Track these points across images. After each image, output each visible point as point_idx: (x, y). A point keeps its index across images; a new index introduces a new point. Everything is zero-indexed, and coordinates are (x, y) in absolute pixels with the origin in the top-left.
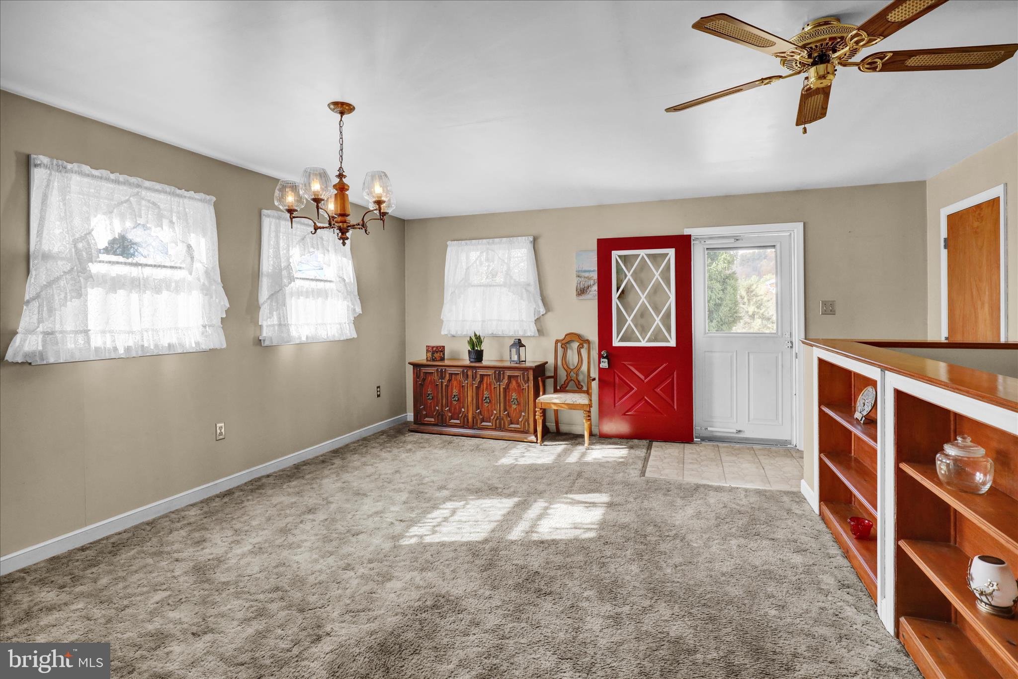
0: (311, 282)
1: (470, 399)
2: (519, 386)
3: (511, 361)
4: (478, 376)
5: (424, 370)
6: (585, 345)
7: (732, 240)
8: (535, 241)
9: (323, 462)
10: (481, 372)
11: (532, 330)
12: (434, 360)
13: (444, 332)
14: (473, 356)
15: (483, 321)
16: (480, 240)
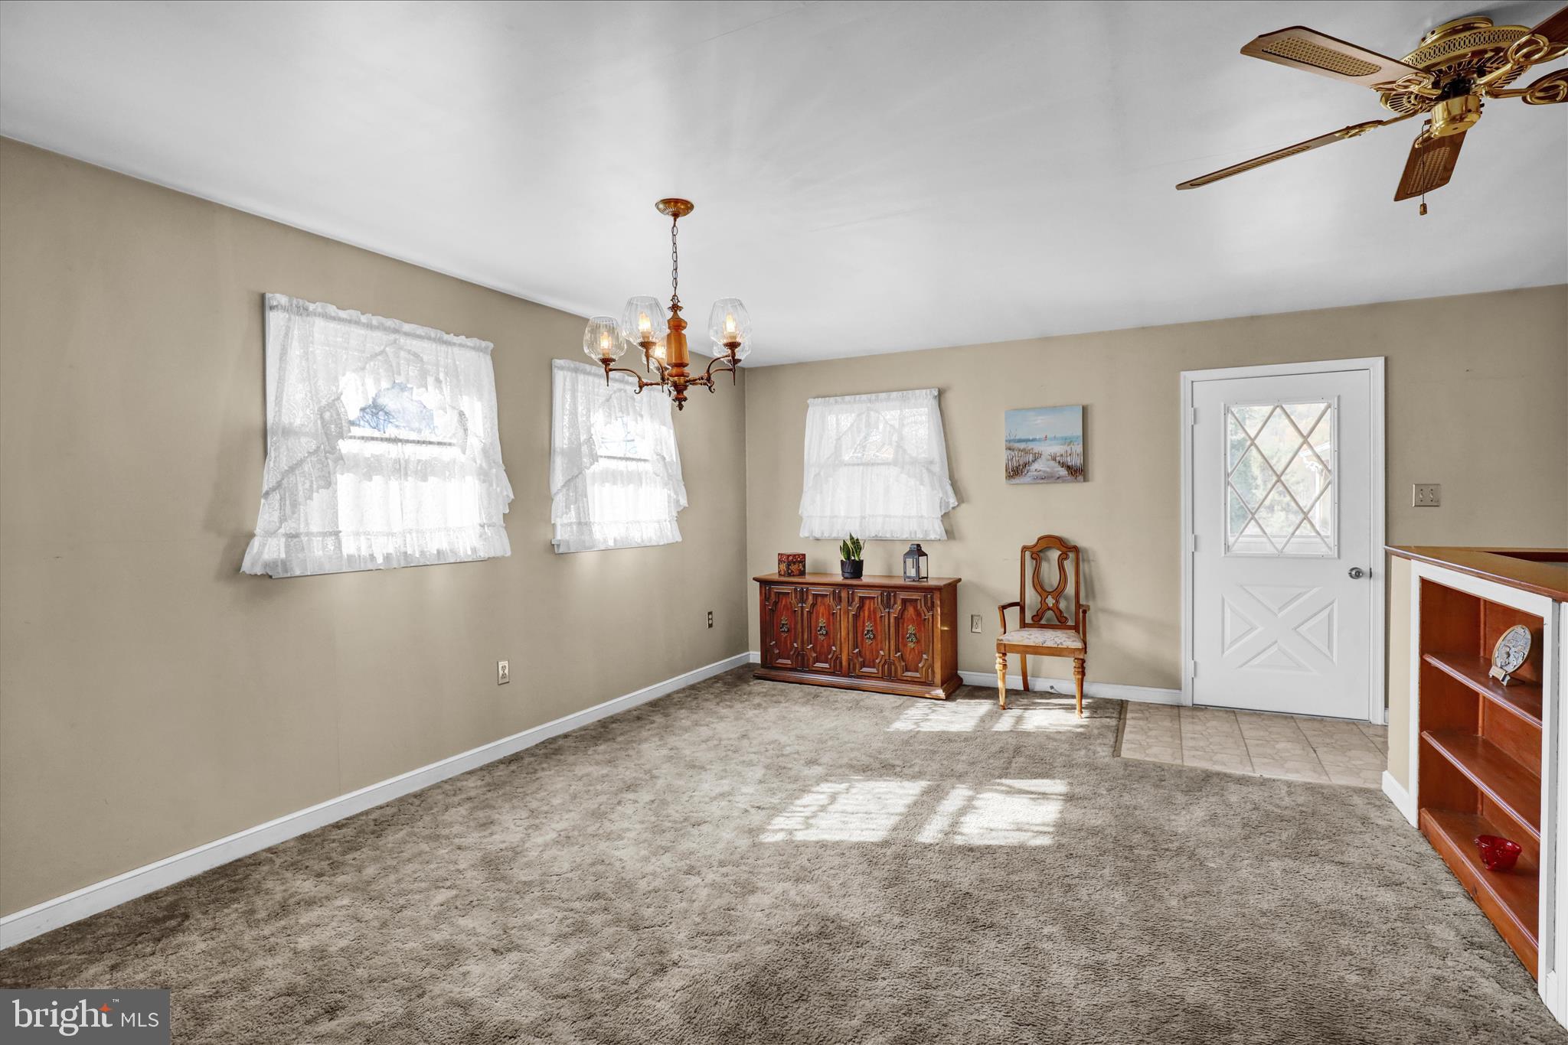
0: (620, 462)
1: (844, 633)
2: (918, 614)
3: (906, 577)
4: (857, 599)
5: (776, 589)
6: (1072, 555)
8: (941, 395)
9: (639, 718)
10: (861, 593)
11: (936, 530)
12: (790, 575)
13: (804, 533)
14: (848, 569)
15: (863, 518)
16: (858, 396)
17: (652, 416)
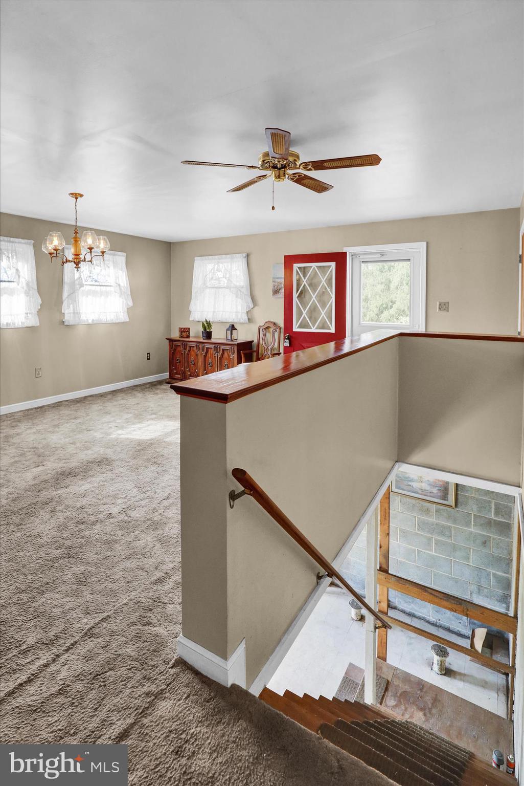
0: (96, 287)
1: (200, 364)
2: (229, 356)
3: (227, 339)
4: (205, 348)
5: (175, 343)
7: (379, 256)
8: (248, 256)
10: (207, 346)
11: (245, 318)
12: (182, 337)
13: (191, 319)
14: (205, 335)
15: (214, 312)
16: (214, 256)
17: (114, 267)
